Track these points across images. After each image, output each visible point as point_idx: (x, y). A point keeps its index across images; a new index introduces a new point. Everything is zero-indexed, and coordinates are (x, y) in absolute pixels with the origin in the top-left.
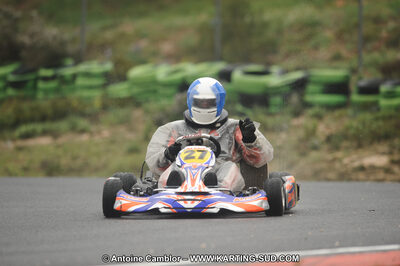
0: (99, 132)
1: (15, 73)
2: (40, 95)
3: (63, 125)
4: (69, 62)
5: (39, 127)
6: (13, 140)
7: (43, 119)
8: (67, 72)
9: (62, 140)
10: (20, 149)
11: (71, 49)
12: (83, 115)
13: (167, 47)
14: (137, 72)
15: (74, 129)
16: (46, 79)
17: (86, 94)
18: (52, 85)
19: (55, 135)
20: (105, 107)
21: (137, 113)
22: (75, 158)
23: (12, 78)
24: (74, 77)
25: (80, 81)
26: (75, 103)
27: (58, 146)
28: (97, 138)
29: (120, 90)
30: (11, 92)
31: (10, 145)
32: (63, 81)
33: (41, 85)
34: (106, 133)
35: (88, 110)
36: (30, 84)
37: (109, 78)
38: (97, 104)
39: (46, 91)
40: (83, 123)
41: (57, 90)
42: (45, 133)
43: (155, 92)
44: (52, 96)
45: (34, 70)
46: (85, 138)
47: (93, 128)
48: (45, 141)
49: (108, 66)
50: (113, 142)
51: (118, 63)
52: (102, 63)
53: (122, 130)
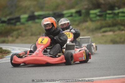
1: (99, 12)
2: (107, 19)
3: (116, 28)
4: (116, 8)
5: (108, 29)
6: (101, 33)
8: (116, 11)
10: (103, 36)
11: (117, 5)
12: (122, 25)
15: (120, 29)
16: (109, 14)
18: (111, 16)
19: (114, 31)
22: (121, 39)
23: (98, 14)
24: (118, 13)
25: (120, 14)
26: (119, 21)
27: (115, 35)
30: (98, 18)
31: (100, 35)
32: (115, 14)
33: (108, 16)
36: (104, 16)
39: (109, 18)
40: (122, 28)
41: (113, 17)
42: (110, 31)
44: (111, 19)
45: (105, 11)
46: (123, 32)
48: (111, 33)
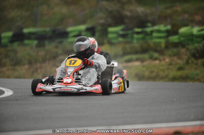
0: (164, 59)
1: (123, 30)
2: (135, 41)
3: (146, 56)
4: (149, 25)
5: (134, 57)
6: (122, 63)
7: (136, 53)
8: (148, 30)
9: (145, 63)
11: (150, 18)
12: (156, 51)
13: (198, 18)
14: (183, 30)
15: (152, 58)
16: (138, 33)
17: (157, 40)
18: (141, 36)
19: (142, 61)
20: (167, 47)
21: (183, 50)
22: (152, 72)
23: (121, 33)
24: (152, 32)
25: (155, 34)
26: (152, 45)
27: (144, 66)
28: (163, 63)
29: (174, 39)
30: (120, 39)
32: (146, 34)
33: (136, 36)
34: (167, 60)
35: (158, 49)
36: (130, 36)
37: (169, 33)
38: (163, 45)
39: (138, 39)
40: (156, 55)
41: (143, 39)
42: (137, 60)
43: (192, 40)
44: (141, 42)
45: (132, 29)
46: (157, 62)
47: (161, 58)
48: (137, 64)
49: (169, 27)
50: (170, 64)
51: (173, 26)
52: (165, 26)
53: (175, 58)
